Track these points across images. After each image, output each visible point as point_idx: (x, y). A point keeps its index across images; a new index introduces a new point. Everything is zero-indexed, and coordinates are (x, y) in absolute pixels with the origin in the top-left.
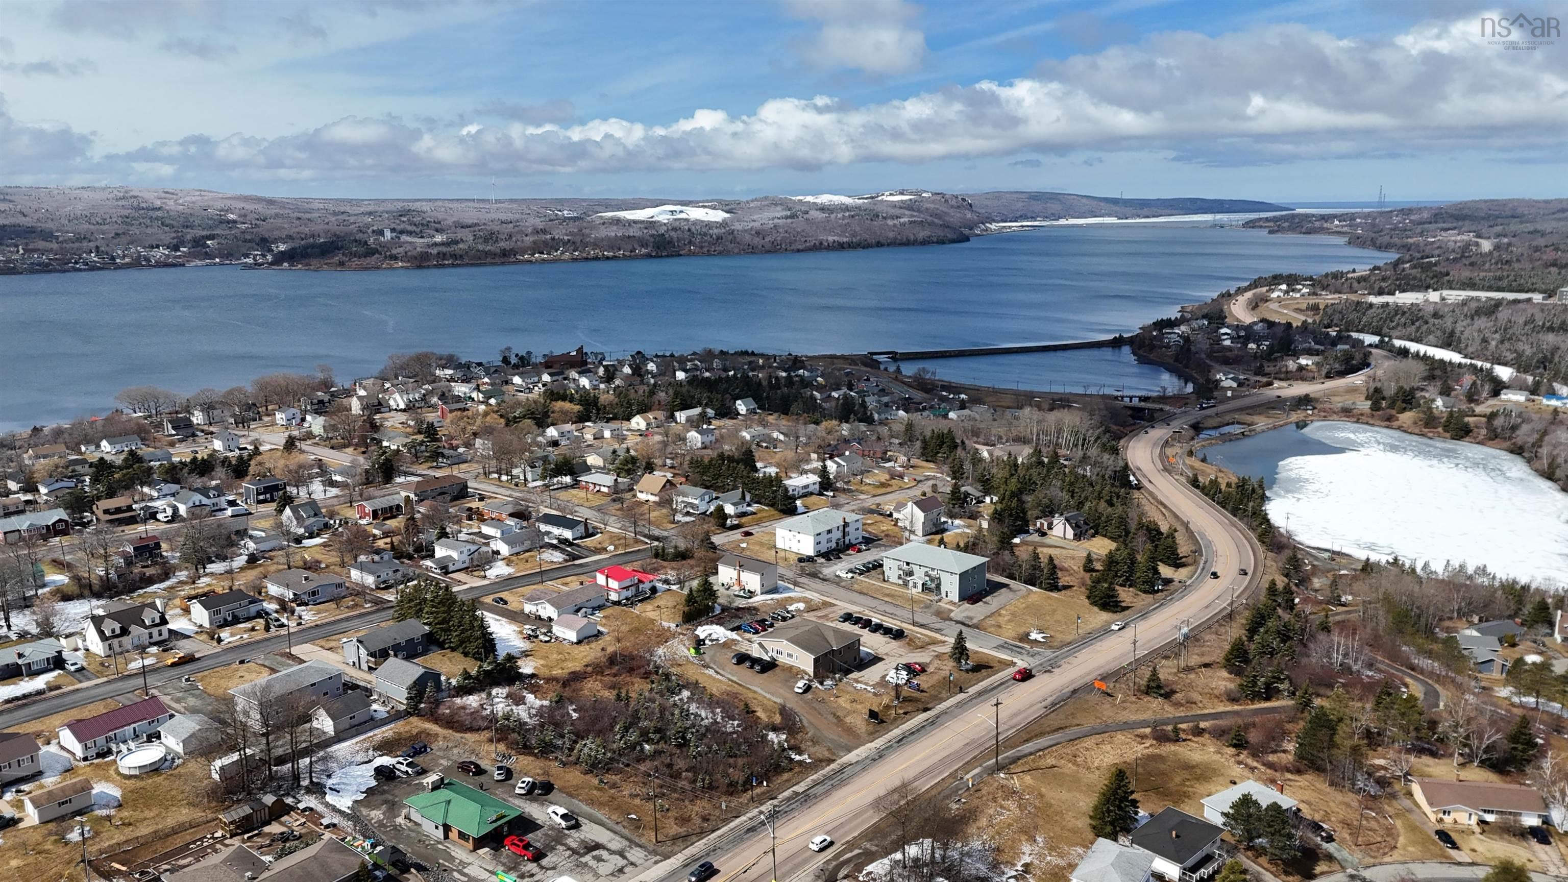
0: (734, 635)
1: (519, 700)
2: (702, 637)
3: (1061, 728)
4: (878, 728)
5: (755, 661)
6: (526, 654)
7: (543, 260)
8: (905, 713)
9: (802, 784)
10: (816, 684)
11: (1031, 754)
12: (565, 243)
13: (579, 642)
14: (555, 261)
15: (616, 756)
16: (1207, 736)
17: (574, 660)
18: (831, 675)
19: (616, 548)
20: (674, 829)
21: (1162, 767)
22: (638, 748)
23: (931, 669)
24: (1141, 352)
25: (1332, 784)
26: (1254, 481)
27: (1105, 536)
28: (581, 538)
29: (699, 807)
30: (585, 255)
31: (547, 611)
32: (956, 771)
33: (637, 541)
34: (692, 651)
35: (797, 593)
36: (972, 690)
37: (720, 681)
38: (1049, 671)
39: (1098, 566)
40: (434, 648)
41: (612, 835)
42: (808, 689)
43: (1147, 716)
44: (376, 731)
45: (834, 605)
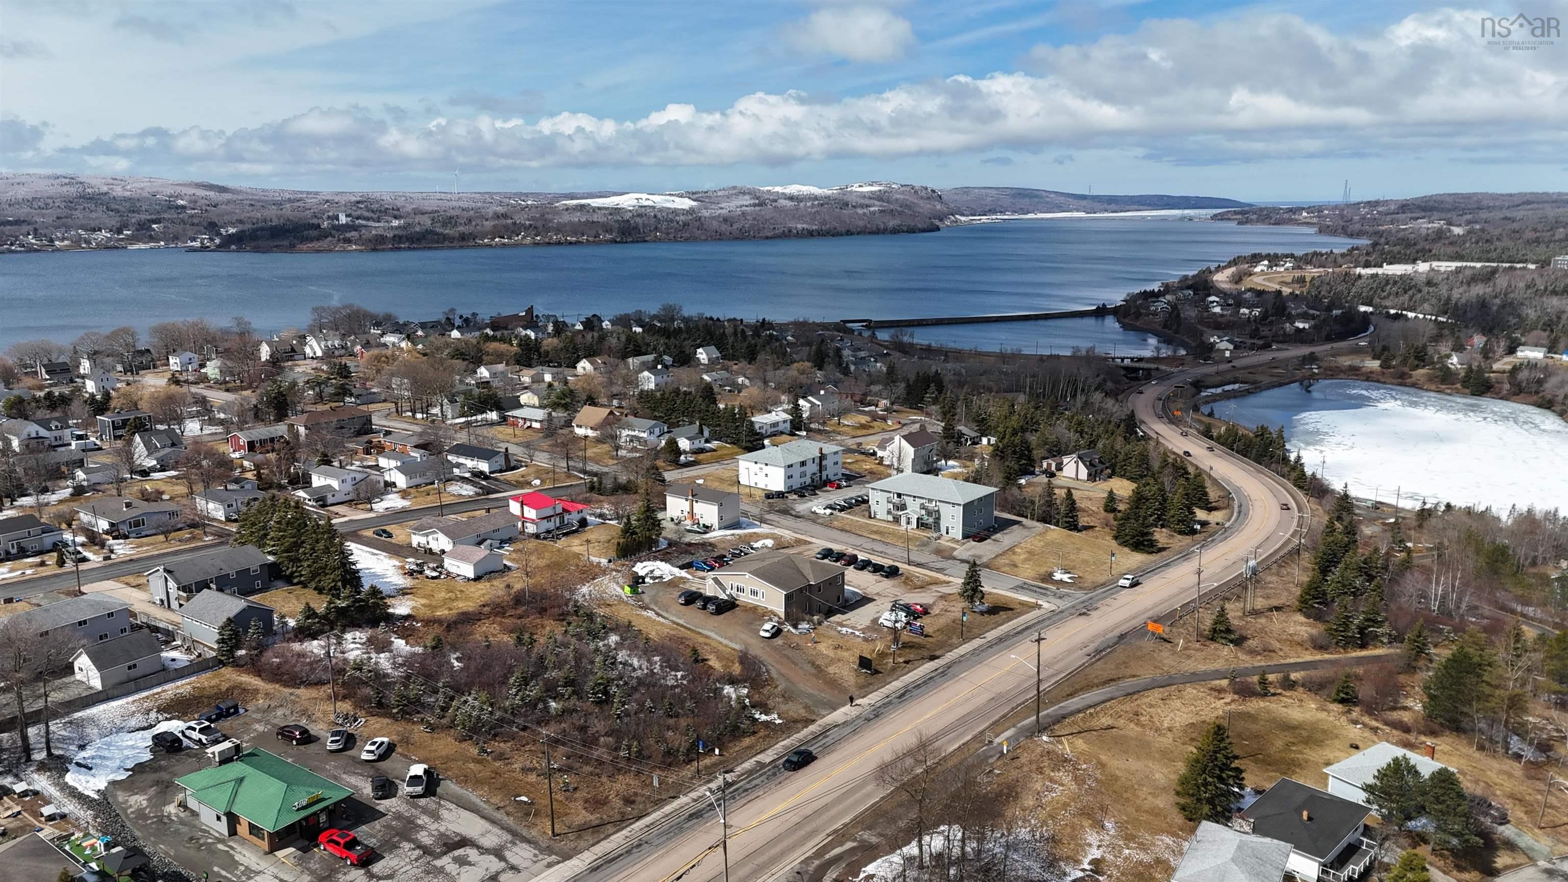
0: (683, 573)
1: (383, 646)
2: (642, 573)
3: (1112, 680)
4: (871, 679)
5: (707, 600)
6: (404, 592)
7: (503, 244)
8: (907, 662)
9: (769, 752)
10: (788, 627)
11: (1079, 711)
12: (527, 228)
13: (477, 579)
14: (515, 245)
15: (508, 716)
16: (1301, 689)
17: (467, 599)
18: (807, 617)
19: (543, 482)
20: (581, 816)
21: (1254, 727)
22: (540, 706)
23: (935, 611)
24: (1126, 321)
25: (1481, 748)
27: (1122, 476)
28: (501, 471)
29: (624, 783)
30: (546, 240)
31: (440, 542)
32: (982, 733)
33: (569, 476)
34: (627, 589)
35: (764, 529)
36: (991, 635)
37: (662, 624)
38: (1084, 614)
40: (279, 583)
41: (485, 825)
42: (777, 633)
43: (1219, 665)
44: (167, 687)
45: (810, 543)
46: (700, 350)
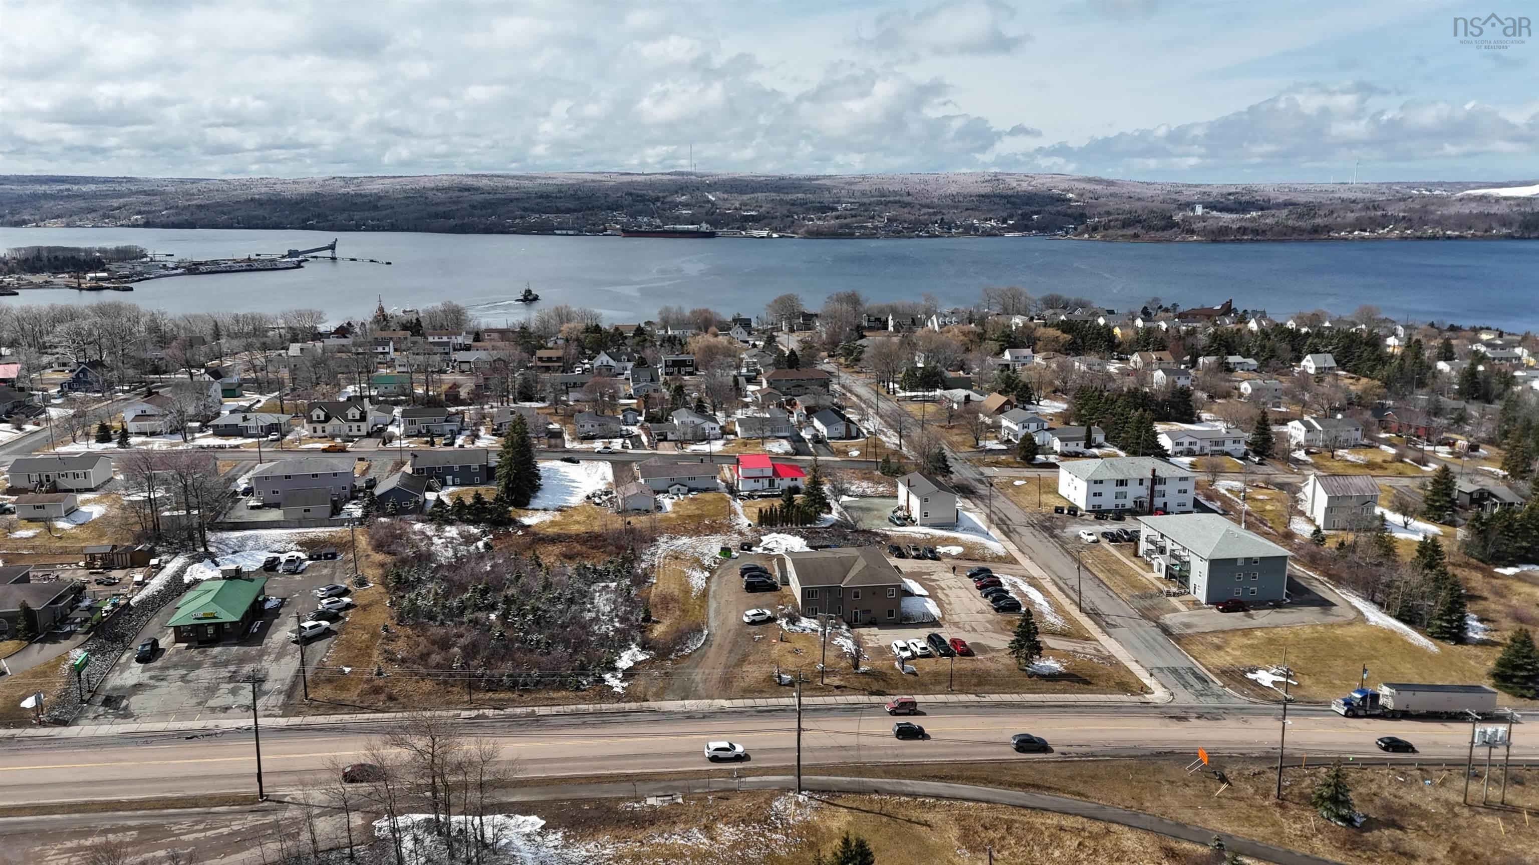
7: (1363, 238)
14: (1379, 239)
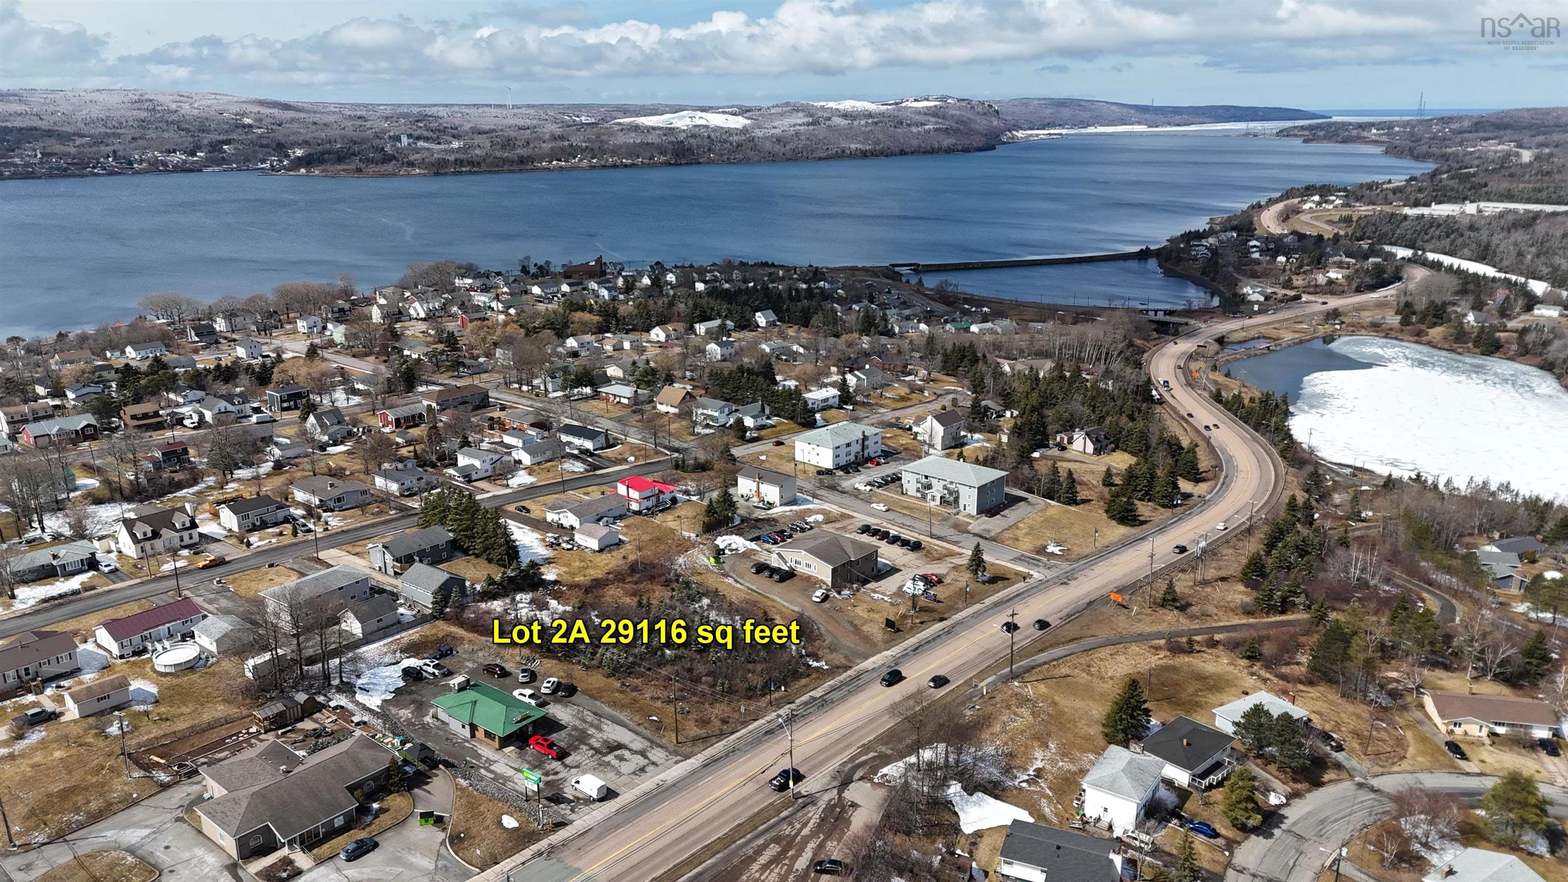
0: (753, 545)
1: (543, 606)
2: (722, 547)
3: (1075, 639)
4: (894, 636)
5: (773, 571)
6: (549, 561)
7: (561, 167)
8: (922, 623)
9: (819, 689)
10: (833, 594)
11: (1045, 663)
12: (584, 150)
13: (601, 551)
14: (573, 168)
15: (638, 661)
16: (1221, 648)
17: (596, 567)
18: (848, 585)
19: (636, 459)
20: (694, 731)
21: (1175, 677)
22: (659, 653)
23: (947, 580)
25: (1343, 696)
26: (1278, 397)
27: (1125, 450)
28: (602, 449)
29: (719, 710)
30: (603, 163)
31: (569, 519)
32: (971, 679)
33: (657, 453)
34: (712, 560)
35: (816, 505)
36: (988, 601)
37: (740, 590)
38: (1065, 583)
39: (1118, 480)
40: (459, 554)
41: (633, 736)
42: (825, 598)
43: (1162, 628)
44: (403, 634)
45: (853, 517)
46: (758, 314)
